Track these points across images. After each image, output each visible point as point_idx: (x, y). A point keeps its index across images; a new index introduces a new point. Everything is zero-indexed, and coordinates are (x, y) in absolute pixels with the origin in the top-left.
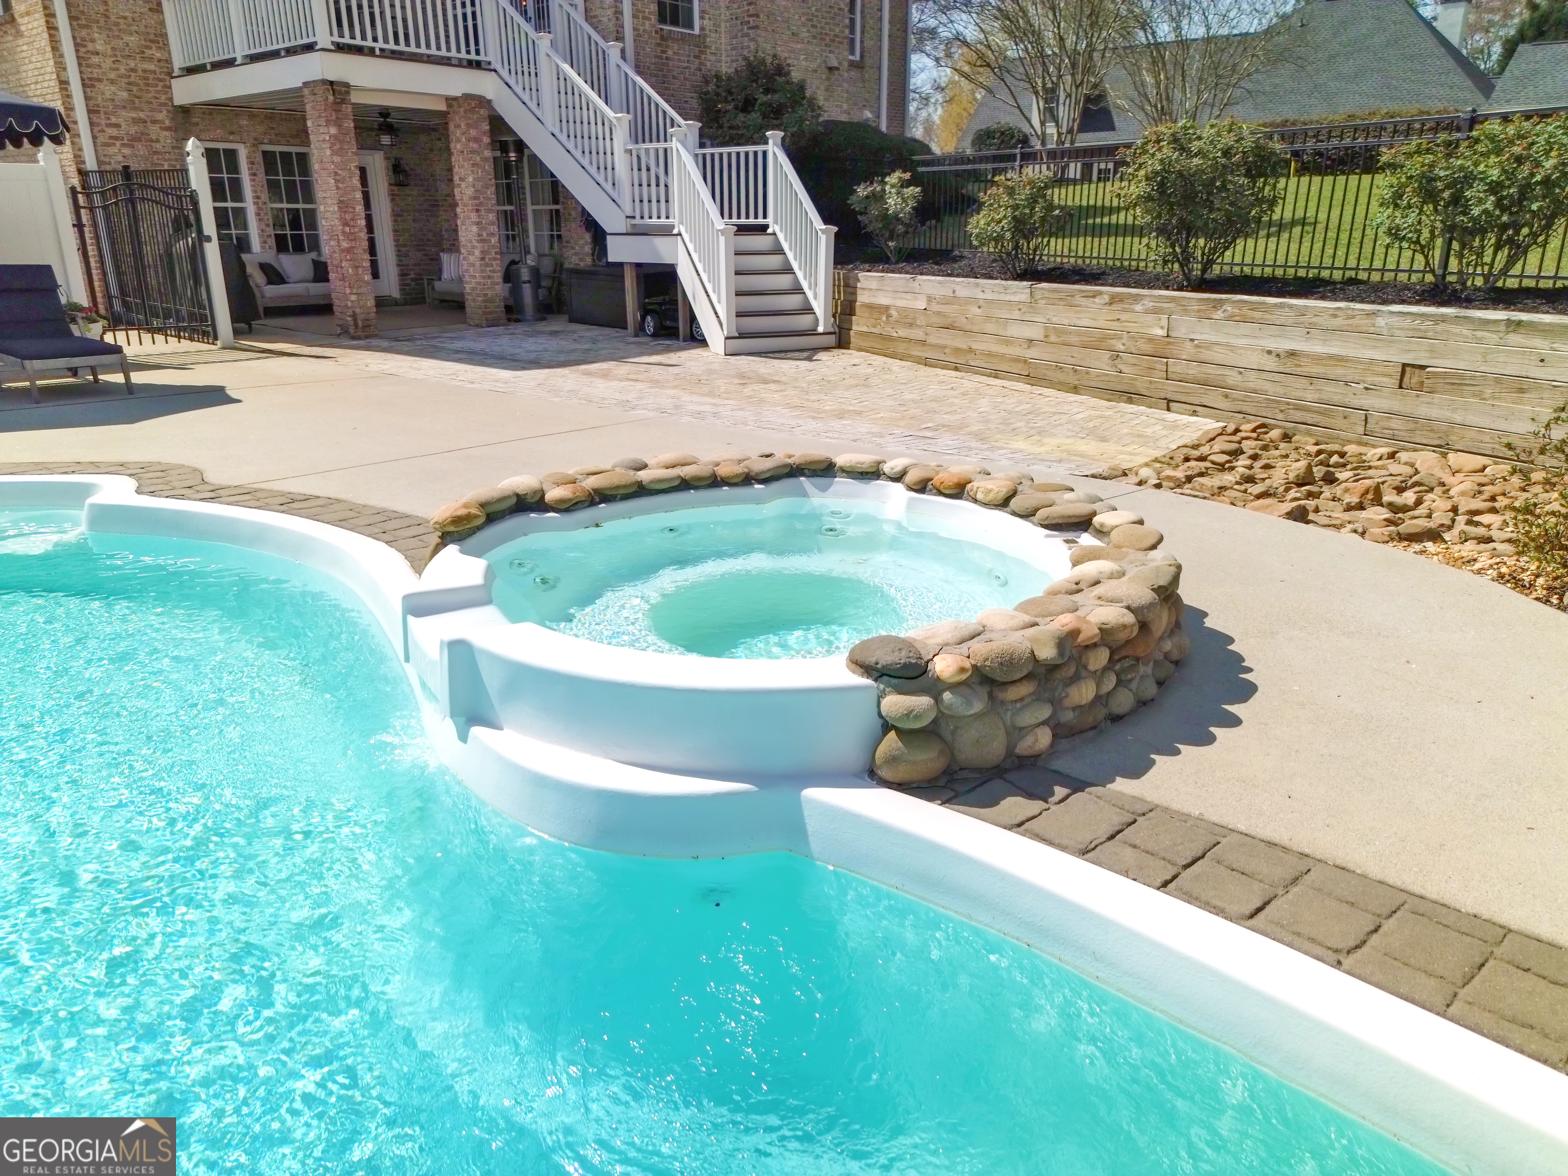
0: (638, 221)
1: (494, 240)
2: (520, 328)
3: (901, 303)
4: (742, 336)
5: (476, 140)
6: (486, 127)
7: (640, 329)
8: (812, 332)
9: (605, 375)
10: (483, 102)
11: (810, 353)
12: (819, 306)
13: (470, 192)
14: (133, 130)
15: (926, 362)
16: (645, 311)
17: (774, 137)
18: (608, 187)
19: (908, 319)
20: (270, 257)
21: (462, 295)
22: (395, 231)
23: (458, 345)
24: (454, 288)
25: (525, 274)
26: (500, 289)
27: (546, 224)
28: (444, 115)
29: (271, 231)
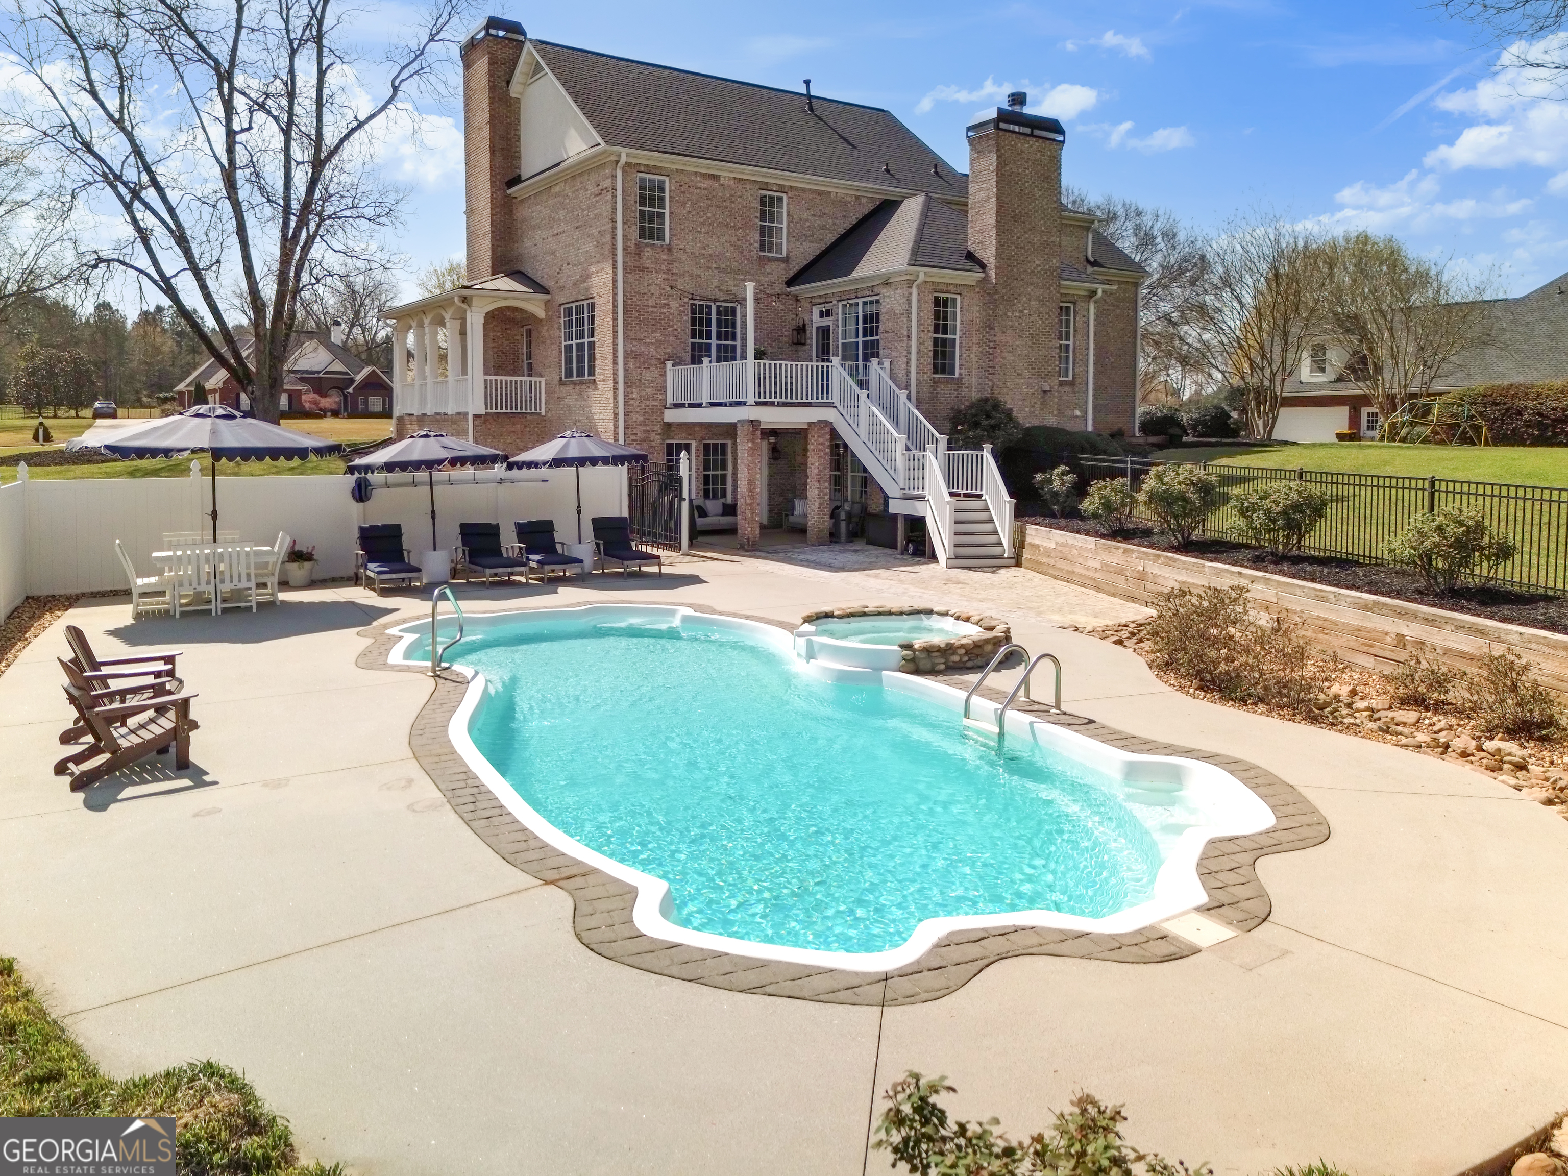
0: (907, 491)
1: (827, 497)
2: (837, 547)
3: (1045, 544)
4: (957, 558)
5: (822, 444)
6: (828, 437)
7: (906, 549)
8: (1001, 557)
9: (876, 577)
10: (827, 423)
11: (995, 569)
12: (1005, 542)
13: (816, 471)
14: (643, 436)
15: (1055, 577)
16: (909, 540)
17: (987, 447)
18: (892, 472)
19: (1048, 553)
20: (699, 501)
21: (806, 525)
22: (769, 485)
23: (803, 557)
24: (801, 521)
25: (843, 516)
26: (827, 523)
27: (858, 483)
28: (806, 430)
29: (702, 487)
